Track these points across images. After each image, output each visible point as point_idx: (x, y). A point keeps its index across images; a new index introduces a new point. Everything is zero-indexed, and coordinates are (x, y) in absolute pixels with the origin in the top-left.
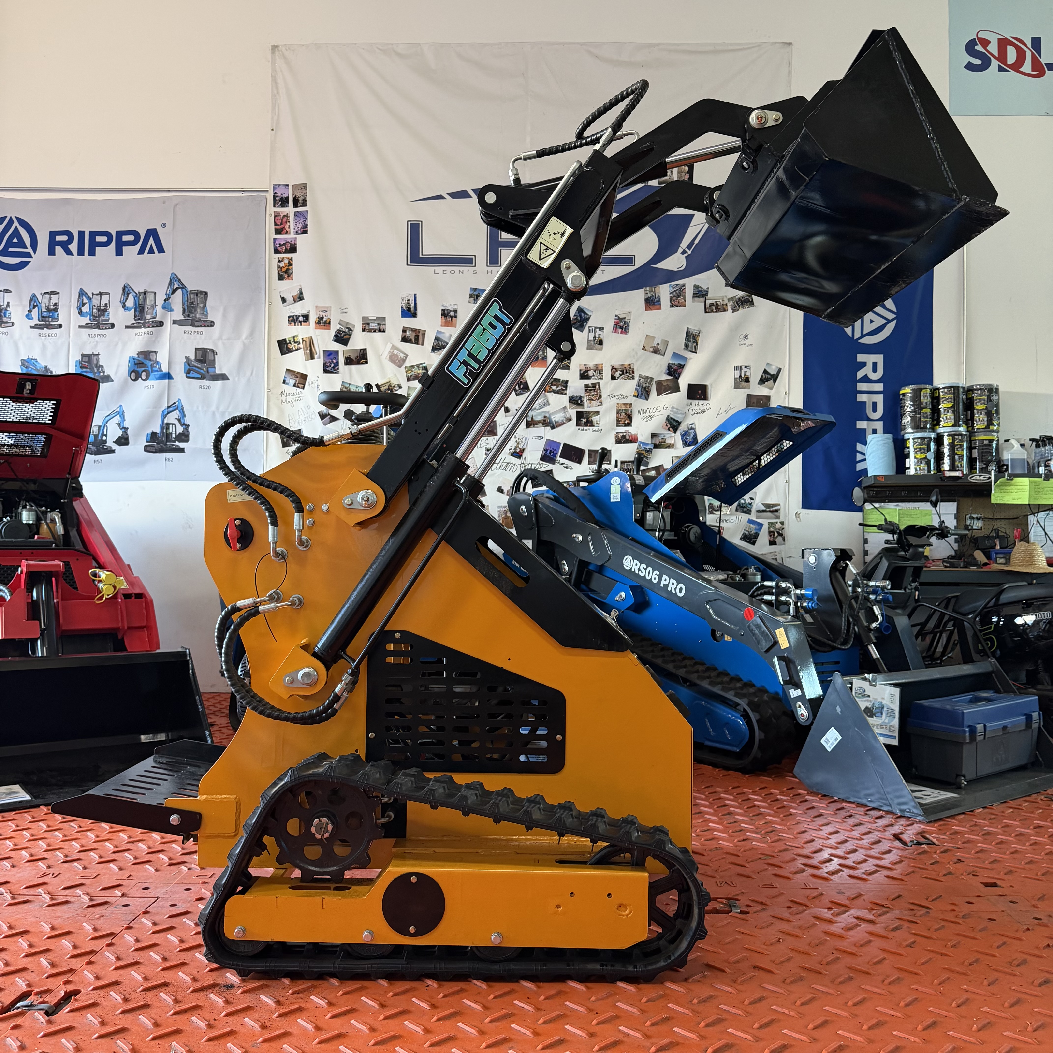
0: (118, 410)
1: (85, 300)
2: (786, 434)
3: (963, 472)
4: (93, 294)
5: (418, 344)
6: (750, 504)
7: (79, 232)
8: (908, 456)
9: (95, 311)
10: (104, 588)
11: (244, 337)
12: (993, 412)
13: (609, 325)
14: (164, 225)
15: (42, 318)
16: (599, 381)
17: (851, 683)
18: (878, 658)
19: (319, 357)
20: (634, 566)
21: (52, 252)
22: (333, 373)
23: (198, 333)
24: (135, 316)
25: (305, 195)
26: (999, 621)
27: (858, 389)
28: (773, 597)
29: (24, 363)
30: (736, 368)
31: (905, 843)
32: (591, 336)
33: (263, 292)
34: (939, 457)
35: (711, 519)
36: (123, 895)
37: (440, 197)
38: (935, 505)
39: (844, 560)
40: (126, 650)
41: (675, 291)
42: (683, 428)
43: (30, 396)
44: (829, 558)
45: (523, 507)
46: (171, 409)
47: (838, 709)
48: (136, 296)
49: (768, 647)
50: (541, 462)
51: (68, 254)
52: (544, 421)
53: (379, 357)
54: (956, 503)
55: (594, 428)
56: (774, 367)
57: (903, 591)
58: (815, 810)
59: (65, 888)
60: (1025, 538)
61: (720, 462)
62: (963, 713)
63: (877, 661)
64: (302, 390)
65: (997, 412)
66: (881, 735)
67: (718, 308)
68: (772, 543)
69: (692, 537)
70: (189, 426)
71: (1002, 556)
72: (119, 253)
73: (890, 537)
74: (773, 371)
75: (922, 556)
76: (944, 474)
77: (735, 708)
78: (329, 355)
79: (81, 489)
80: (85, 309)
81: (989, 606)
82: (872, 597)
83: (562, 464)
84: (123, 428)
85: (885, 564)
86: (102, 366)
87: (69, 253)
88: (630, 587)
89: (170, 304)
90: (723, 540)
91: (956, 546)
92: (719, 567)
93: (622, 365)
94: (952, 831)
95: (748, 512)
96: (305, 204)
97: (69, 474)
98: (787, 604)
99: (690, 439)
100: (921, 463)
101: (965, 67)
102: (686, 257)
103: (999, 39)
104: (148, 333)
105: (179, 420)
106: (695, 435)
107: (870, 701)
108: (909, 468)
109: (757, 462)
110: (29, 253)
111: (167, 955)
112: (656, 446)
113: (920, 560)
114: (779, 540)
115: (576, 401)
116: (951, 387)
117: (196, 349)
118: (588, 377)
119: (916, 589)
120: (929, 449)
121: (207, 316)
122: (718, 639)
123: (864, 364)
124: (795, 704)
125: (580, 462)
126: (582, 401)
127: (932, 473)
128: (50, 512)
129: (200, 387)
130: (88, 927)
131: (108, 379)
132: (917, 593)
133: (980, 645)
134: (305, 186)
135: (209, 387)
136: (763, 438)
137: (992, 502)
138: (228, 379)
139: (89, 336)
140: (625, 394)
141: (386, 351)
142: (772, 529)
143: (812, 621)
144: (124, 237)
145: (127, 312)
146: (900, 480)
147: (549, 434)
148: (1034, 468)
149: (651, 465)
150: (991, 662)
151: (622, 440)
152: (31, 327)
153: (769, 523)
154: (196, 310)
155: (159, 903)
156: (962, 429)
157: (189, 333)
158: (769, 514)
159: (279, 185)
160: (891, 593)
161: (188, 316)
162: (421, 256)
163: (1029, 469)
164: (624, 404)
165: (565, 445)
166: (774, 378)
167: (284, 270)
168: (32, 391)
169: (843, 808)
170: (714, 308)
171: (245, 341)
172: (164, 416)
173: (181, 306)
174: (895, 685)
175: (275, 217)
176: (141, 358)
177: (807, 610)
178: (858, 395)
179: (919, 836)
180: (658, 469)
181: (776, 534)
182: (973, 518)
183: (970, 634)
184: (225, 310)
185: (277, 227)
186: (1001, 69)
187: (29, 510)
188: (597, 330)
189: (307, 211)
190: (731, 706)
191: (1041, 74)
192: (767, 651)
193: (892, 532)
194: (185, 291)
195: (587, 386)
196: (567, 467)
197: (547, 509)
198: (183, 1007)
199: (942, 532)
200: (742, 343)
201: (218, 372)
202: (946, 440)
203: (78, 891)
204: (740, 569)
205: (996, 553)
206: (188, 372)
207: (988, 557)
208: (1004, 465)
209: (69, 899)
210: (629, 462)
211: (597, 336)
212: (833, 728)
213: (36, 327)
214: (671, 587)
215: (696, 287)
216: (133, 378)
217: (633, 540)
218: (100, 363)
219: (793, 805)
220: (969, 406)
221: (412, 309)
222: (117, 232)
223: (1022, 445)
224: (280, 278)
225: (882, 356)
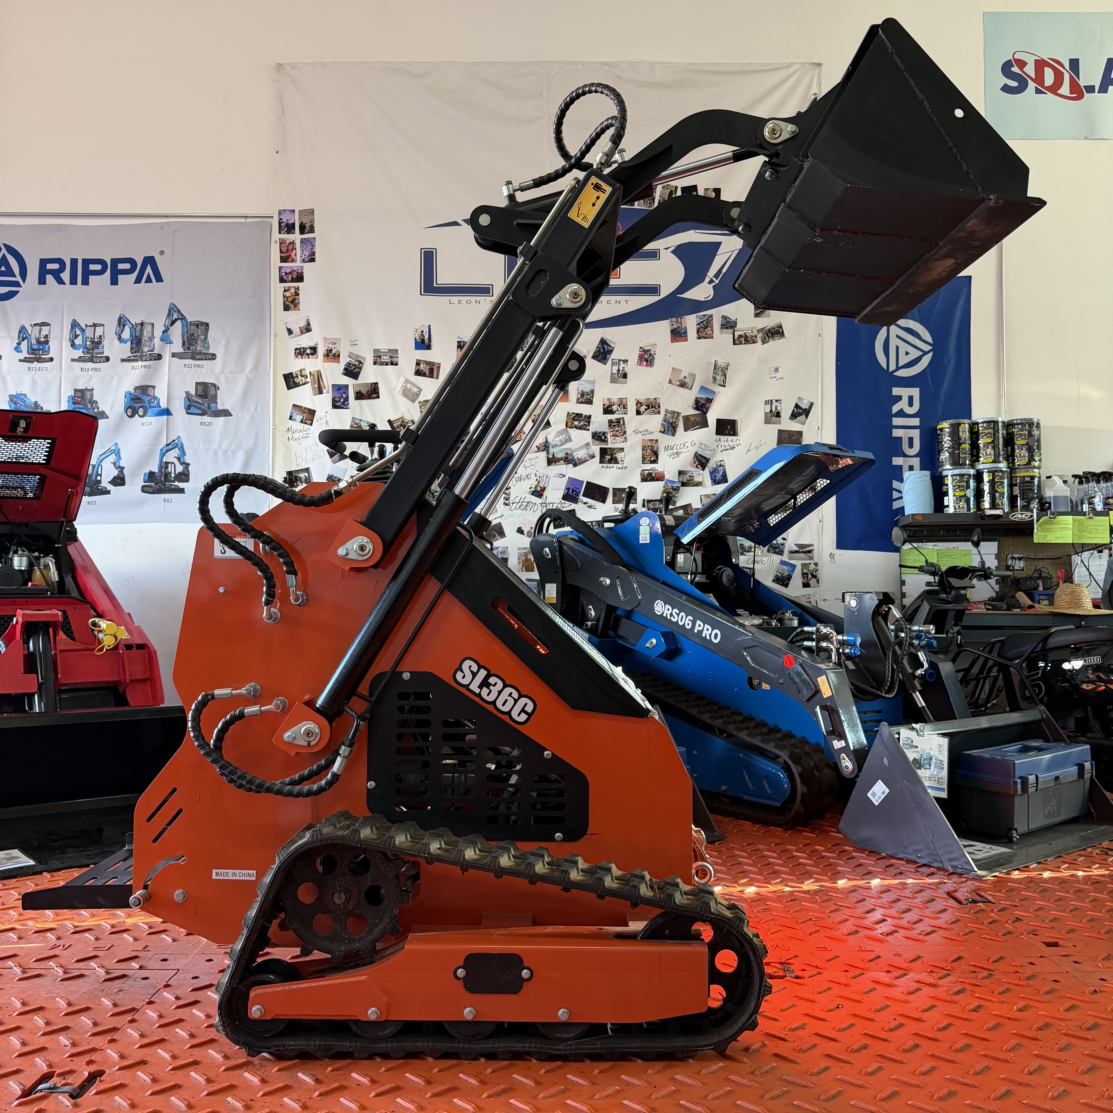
0: (113, 448)
1: (78, 332)
2: (822, 472)
3: (1004, 511)
4: (86, 326)
5: (432, 377)
6: (783, 545)
7: (72, 259)
8: (946, 494)
9: (88, 343)
10: (105, 638)
11: (247, 371)
12: (1035, 447)
13: (634, 358)
14: (162, 253)
15: (32, 350)
16: (624, 416)
17: (899, 734)
18: (923, 707)
19: (328, 392)
20: (666, 611)
21: (42, 281)
22: (343, 408)
23: (199, 366)
24: (132, 349)
25: (312, 221)
26: (1046, 666)
27: (893, 424)
28: (814, 644)
29: (12, 399)
30: (766, 402)
31: (959, 902)
32: (615, 369)
33: (268, 322)
34: (979, 494)
35: (744, 561)
36: (141, 968)
37: (455, 224)
38: (977, 545)
39: (887, 604)
40: (127, 704)
41: (702, 322)
42: (711, 464)
43: (24, 434)
44: (871, 602)
45: (547, 550)
46: (170, 447)
47: (886, 761)
48: (133, 327)
49: (809, 696)
50: (563, 501)
51: (59, 283)
52: (566, 458)
53: (391, 391)
54: (996, 543)
55: (619, 466)
56: (806, 401)
57: (944, 636)
58: (862, 867)
59: (78, 961)
60: (1069, 579)
61: (755, 501)
62: (1014, 763)
63: (922, 709)
64: (310, 427)
65: (1039, 447)
66: (930, 787)
67: (746, 339)
68: (806, 585)
69: (725, 580)
70: (189, 464)
71: (1046, 597)
72: (114, 281)
73: (931, 579)
74: (804, 405)
75: (964, 598)
76: (984, 512)
77: (775, 760)
78: (338, 390)
79: (76, 533)
80: (78, 341)
81: (1036, 650)
82: (916, 642)
83: (585, 503)
84: (119, 467)
85: (926, 607)
86: (97, 402)
87: (61, 282)
88: (662, 633)
89: (168, 336)
90: (757, 583)
91: (997, 588)
92: (753, 612)
93: (648, 399)
94: (1008, 888)
95: (781, 553)
96: (312, 230)
97: (64, 517)
98: (828, 650)
99: (719, 476)
100: (961, 501)
101: (1001, 89)
102: (713, 286)
103: (1035, 60)
104: (145, 367)
105: (179, 459)
106: (725, 472)
107: (918, 752)
108: (948, 506)
109: (792, 501)
110: (18, 282)
111: (194, 1031)
112: (684, 484)
113: (963, 602)
114: (813, 581)
115: (599, 437)
116: (990, 422)
117: (197, 383)
118: (612, 412)
119: (959, 633)
120: (968, 487)
121: (208, 348)
122: (756, 688)
123: (899, 398)
124: (839, 756)
125: (604, 501)
126: (606, 437)
127: (972, 511)
128: (44, 557)
129: (201, 424)
130: (107, 1002)
131: (103, 415)
132: (959, 637)
133: (1027, 692)
134: (312, 212)
135: (210, 424)
136: (799, 476)
137: (1035, 541)
138: (231, 415)
139: (82, 369)
140: (650, 430)
141: (398, 385)
142: (805, 571)
143: (854, 668)
144: (119, 265)
145: (123, 345)
146: (938, 519)
147: (571, 472)
148: (1077, 506)
149: (678, 504)
150: (1040, 710)
151: (648, 477)
152: (20, 361)
153: (802, 565)
154: (196, 343)
155: (181, 975)
156: (1003, 465)
157: (189, 366)
158: (802, 555)
159: (285, 210)
160: (935, 638)
161: (188, 348)
162: (435, 285)
163: (1072, 506)
164: (650, 440)
165: (588, 483)
166: (807, 412)
167: (290, 299)
168: (26, 430)
169: (892, 865)
170: (743, 339)
171: (249, 375)
172: (163, 455)
173: (181, 338)
174: (944, 735)
175: (281, 244)
176: (138, 393)
177: (849, 657)
178: (893, 430)
179: (974, 894)
180: (686, 508)
181: (810, 576)
182: (1015, 558)
183: (1016, 680)
184: (228, 342)
185: (283, 255)
186: (1038, 91)
187: (21, 556)
188: (621, 362)
189: (315, 238)
190: (771, 758)
191: (1080, 96)
192: (809, 700)
193: (933, 574)
194: (185, 323)
195: (610, 422)
196: (590, 507)
197: (572, 552)
198: (216, 1087)
199: (985, 574)
200: (773, 375)
201: (220, 407)
202: (986, 477)
203: (92, 964)
204: (776, 614)
205: (1039, 595)
206: (188, 408)
207: (1032, 599)
208: (1046, 503)
209: (84, 972)
210: (656, 501)
211: (621, 369)
212: (880, 781)
213: (25, 360)
214: (706, 633)
215: (724, 318)
216: (129, 414)
217: (664, 583)
218: (94, 399)
219: (840, 862)
220: (1009, 441)
221: (426, 341)
222: (112, 260)
223: (1065, 482)
224: (286, 308)
225: (918, 389)
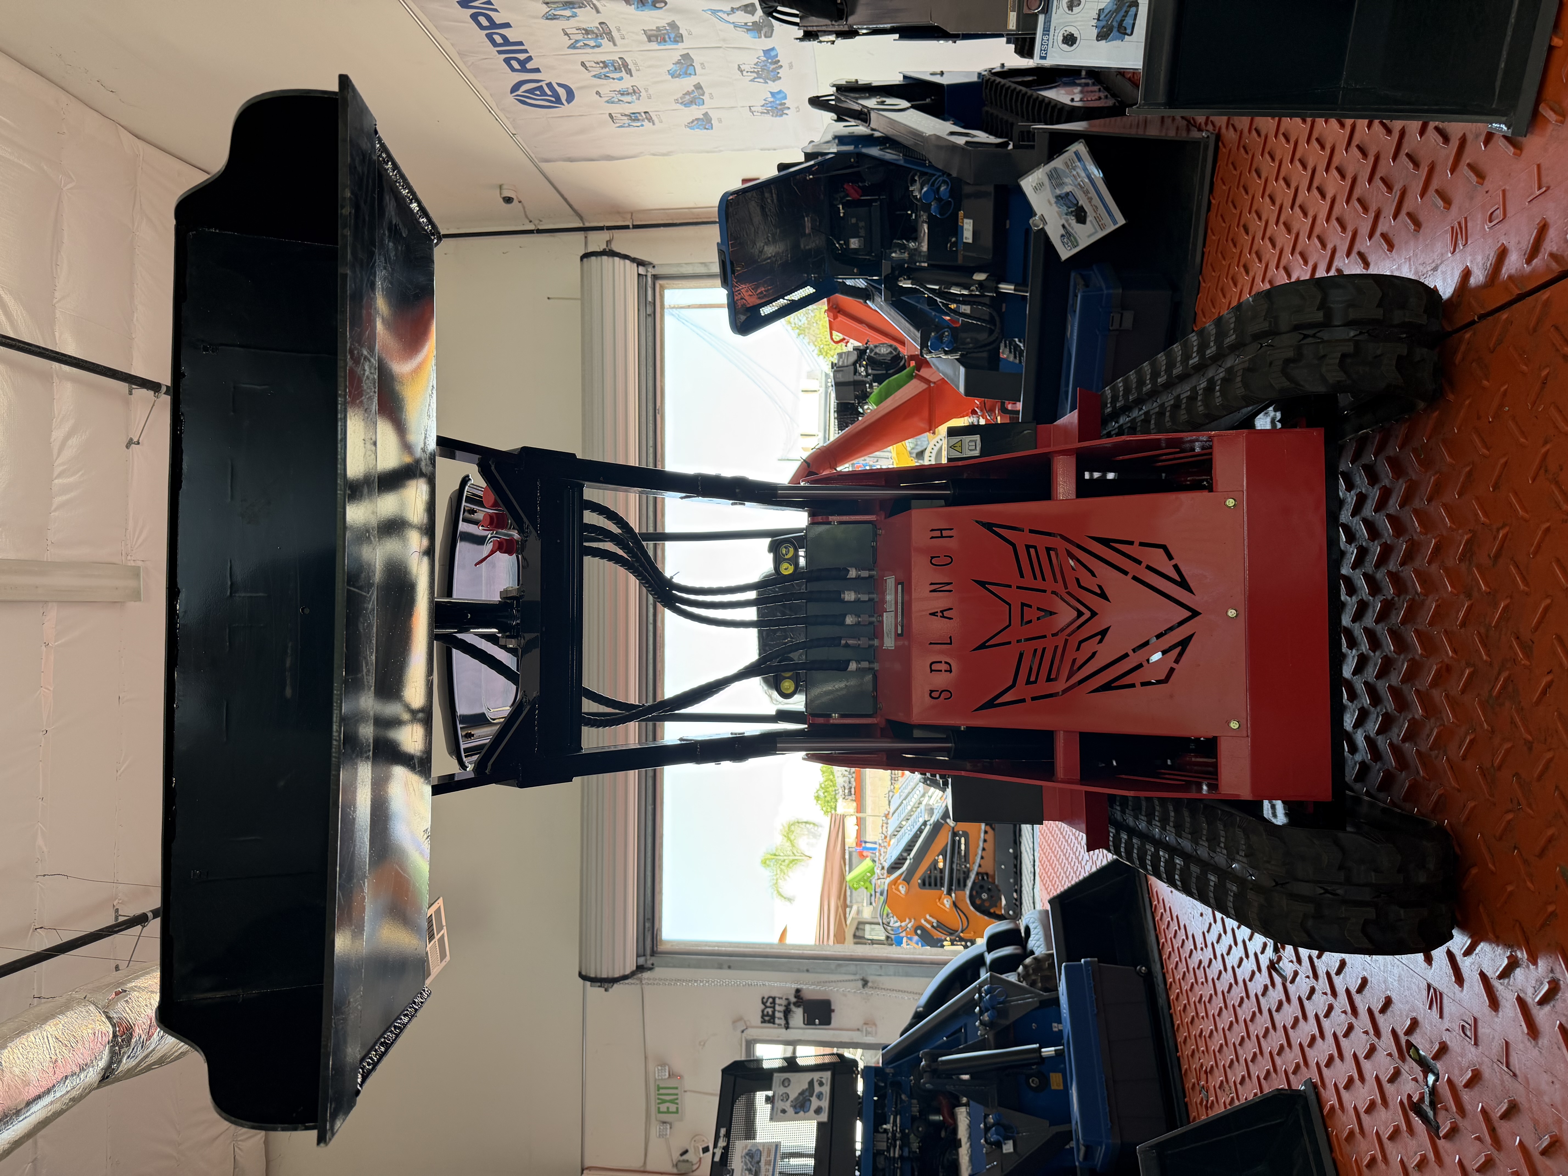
1: (581, 44)
4: (570, 39)
7: (499, 54)
9: (590, 37)
15: (617, 69)
21: (537, 70)
24: (580, 7)
48: (554, 9)
72: (507, 25)
80: (592, 43)
86: (658, 28)
110: (546, 84)
139: (623, 38)
145: (580, 14)
152: (631, 76)
213: (629, 72)
222: (482, 31)
